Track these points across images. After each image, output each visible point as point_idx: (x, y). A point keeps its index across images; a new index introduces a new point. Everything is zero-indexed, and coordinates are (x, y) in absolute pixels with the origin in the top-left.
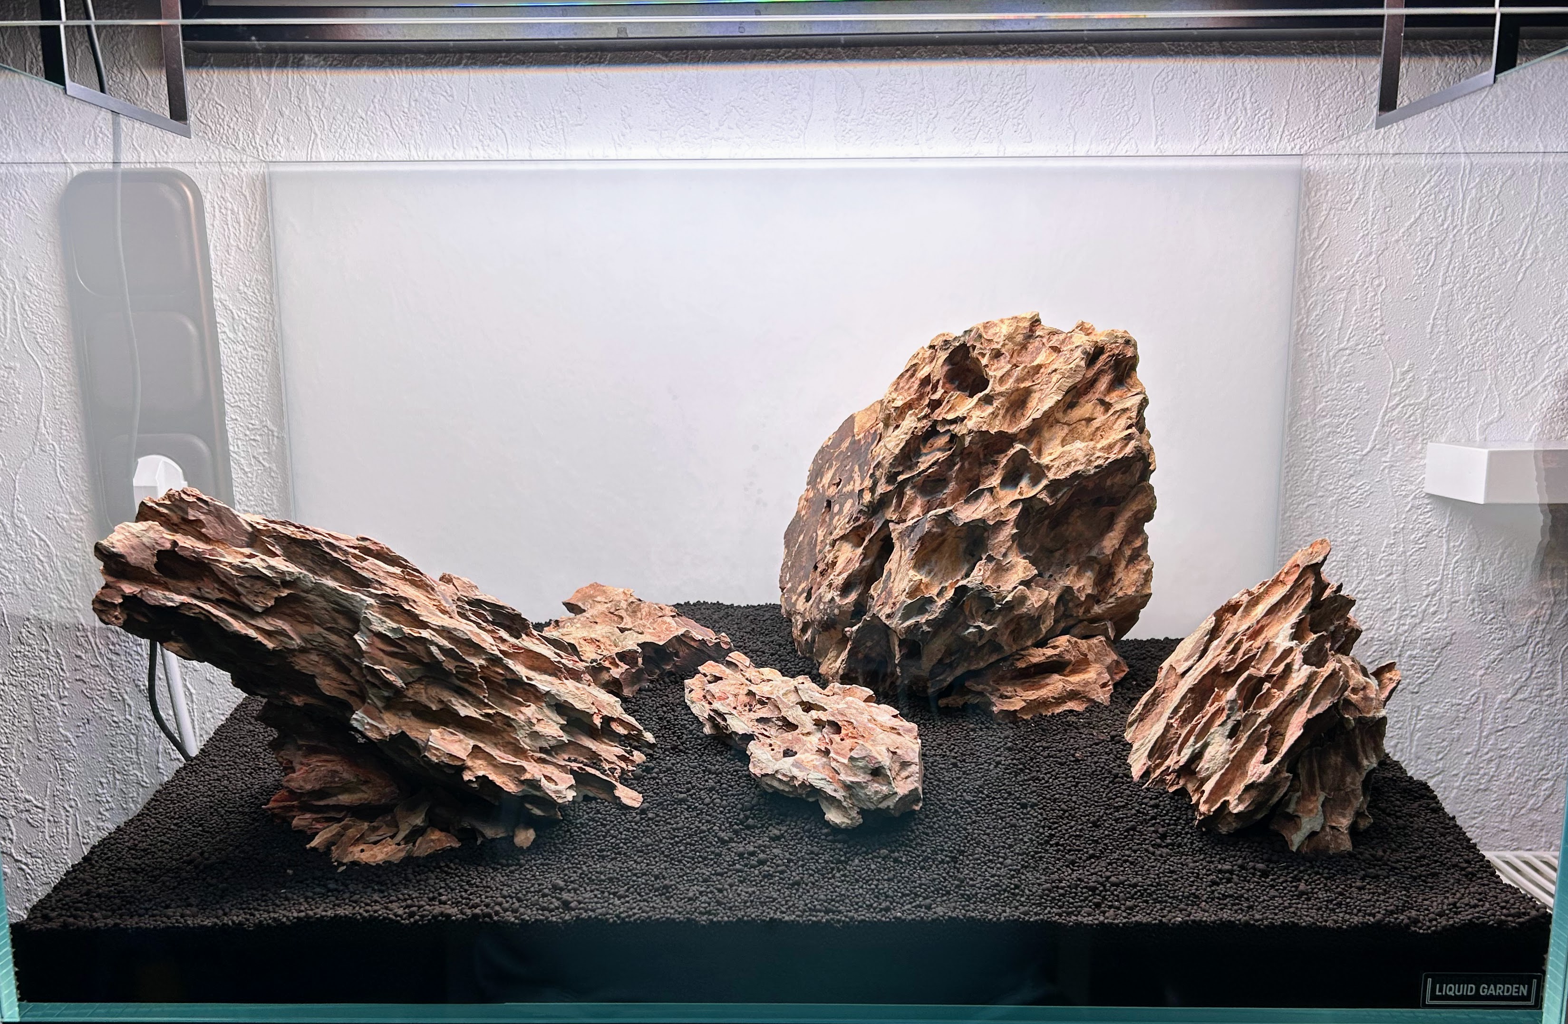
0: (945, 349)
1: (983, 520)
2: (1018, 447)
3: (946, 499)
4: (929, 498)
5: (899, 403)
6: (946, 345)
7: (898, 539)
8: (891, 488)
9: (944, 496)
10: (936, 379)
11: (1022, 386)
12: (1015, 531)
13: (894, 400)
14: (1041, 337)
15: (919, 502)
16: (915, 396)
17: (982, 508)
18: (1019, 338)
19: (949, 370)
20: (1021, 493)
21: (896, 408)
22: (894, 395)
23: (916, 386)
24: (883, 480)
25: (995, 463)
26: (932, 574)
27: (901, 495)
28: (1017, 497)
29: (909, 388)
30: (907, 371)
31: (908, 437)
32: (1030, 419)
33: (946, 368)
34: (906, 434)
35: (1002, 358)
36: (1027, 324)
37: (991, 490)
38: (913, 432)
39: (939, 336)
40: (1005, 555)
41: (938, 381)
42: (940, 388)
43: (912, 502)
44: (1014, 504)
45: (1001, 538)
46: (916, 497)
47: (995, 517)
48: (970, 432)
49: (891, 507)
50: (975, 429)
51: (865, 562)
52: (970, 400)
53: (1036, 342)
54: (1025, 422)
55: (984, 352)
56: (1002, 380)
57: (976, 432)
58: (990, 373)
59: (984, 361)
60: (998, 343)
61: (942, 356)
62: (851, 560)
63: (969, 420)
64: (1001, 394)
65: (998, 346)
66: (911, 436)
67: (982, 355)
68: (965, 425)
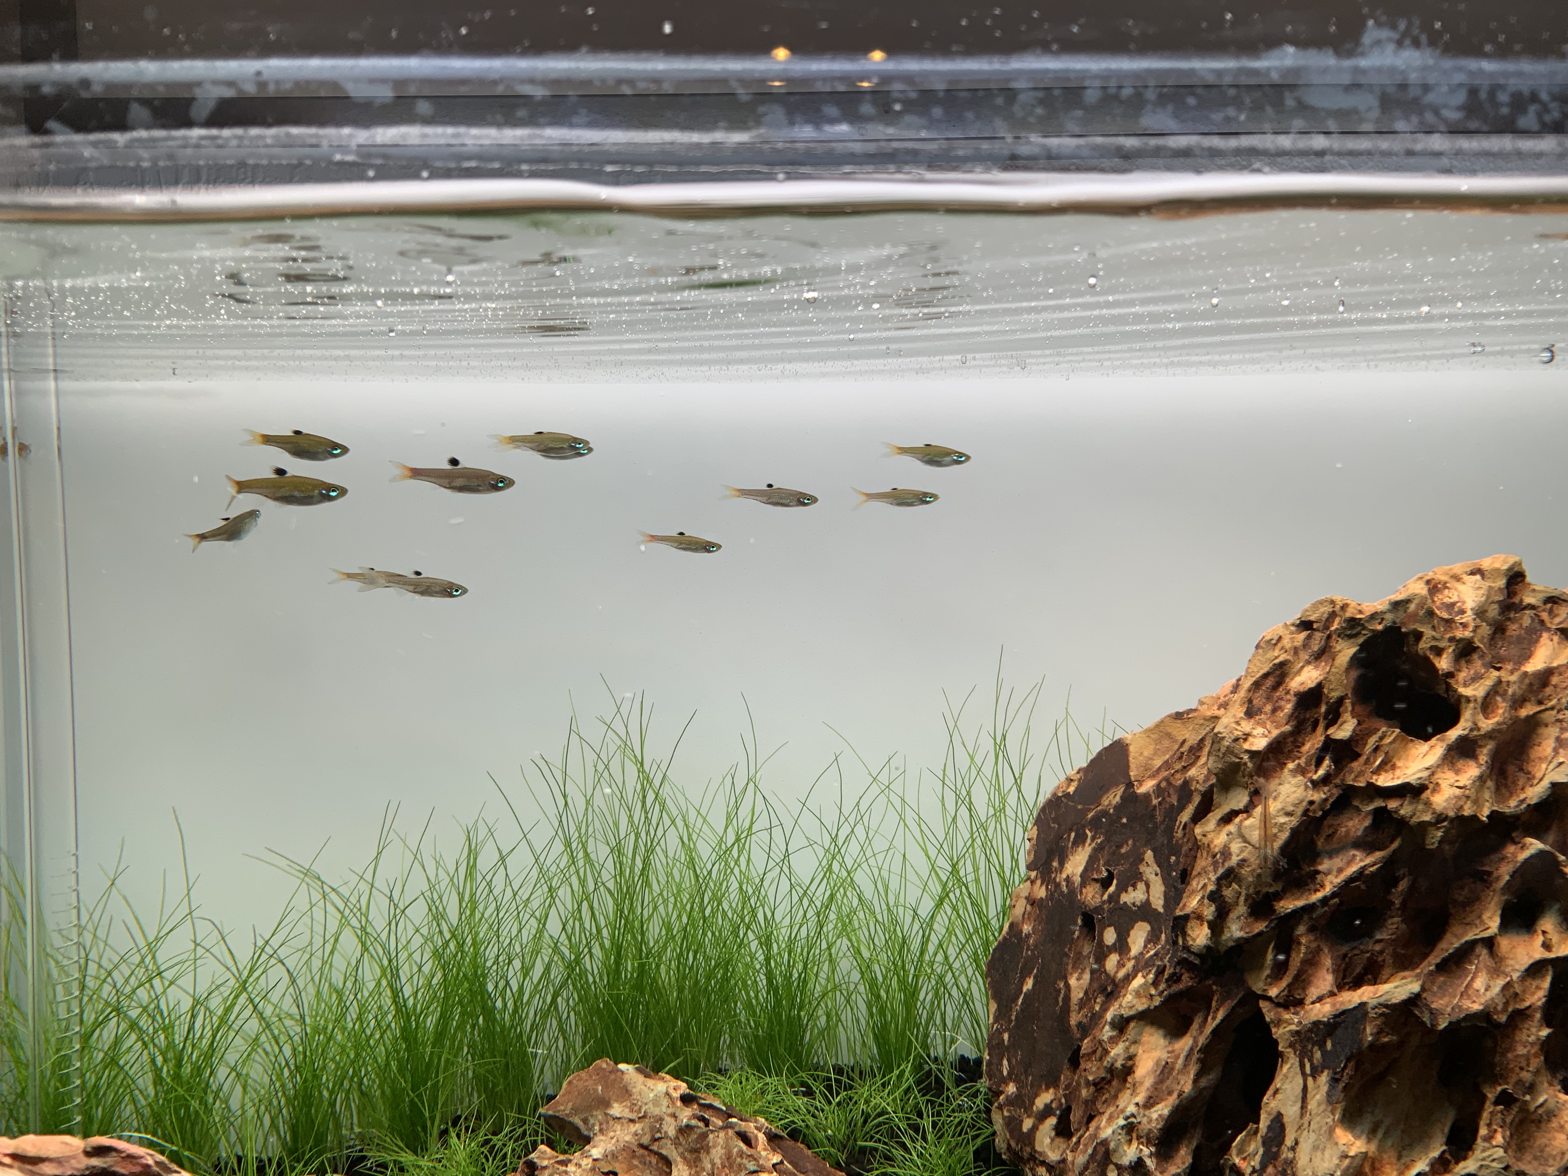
0: (1350, 637)
1: (1485, 1015)
2: (1534, 845)
3: (1381, 952)
4: (1345, 949)
5: (1259, 743)
6: (1352, 627)
7: (1291, 1045)
8: (1260, 926)
9: (1378, 947)
10: (1335, 695)
11: (1524, 713)
12: (1545, 1032)
13: (1247, 736)
14: (1532, 607)
15: (1327, 962)
16: (1288, 728)
17: (1479, 983)
18: (1493, 612)
19: (1360, 677)
20: (1547, 946)
21: (1253, 754)
22: (1246, 726)
23: (1288, 707)
24: (1242, 909)
25: (1485, 879)
26: (1380, 1134)
27: (1286, 944)
28: (1539, 954)
29: (1274, 711)
30: (1266, 676)
31: (1294, 821)
32: (1546, 783)
33: (1354, 674)
34: (1289, 814)
35: (1475, 656)
36: (1502, 583)
37: (1490, 943)
38: (1306, 812)
39: (1321, 602)
40: (1531, 1089)
41: (1341, 701)
42: (1347, 716)
43: (1311, 962)
44: (1535, 970)
45: (1521, 1051)
46: (1319, 950)
47: (1506, 1004)
48: (1440, 818)
49: (1261, 967)
50: (1451, 814)
51: (1203, 1082)
52: (1422, 747)
53: (1526, 619)
54: (1534, 793)
55: (1441, 645)
56: (1486, 705)
57: (1452, 820)
58: (1462, 690)
59: (1443, 664)
60: (1465, 626)
61: (1346, 651)
62: (1165, 1071)
63: (1434, 791)
64: (1490, 735)
65: (1467, 634)
66: (1301, 823)
67: (1439, 652)
68: (1428, 804)
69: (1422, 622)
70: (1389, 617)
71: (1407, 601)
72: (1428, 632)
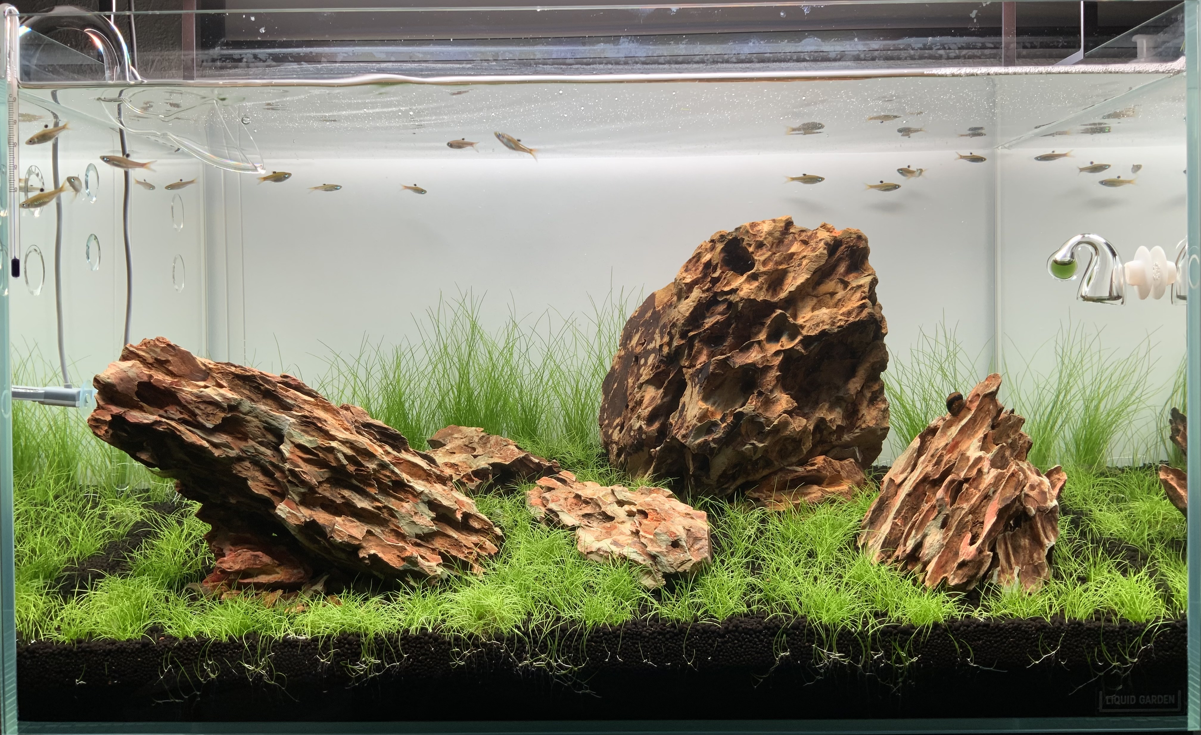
0: (722, 242)
1: (754, 365)
2: (779, 311)
3: (725, 350)
4: (712, 349)
5: (688, 280)
6: (722, 238)
7: (690, 379)
8: (683, 342)
9: (724, 348)
10: (715, 262)
11: (780, 268)
12: (778, 373)
13: (684, 278)
14: (794, 233)
15: (705, 352)
16: (700, 276)
17: (753, 355)
18: (777, 235)
19: (725, 256)
20: (782, 346)
21: (686, 284)
22: (684, 275)
23: (701, 268)
24: (677, 336)
25: (762, 323)
26: (716, 405)
27: (691, 347)
28: (779, 349)
29: (696, 270)
30: (694, 258)
31: (695, 304)
32: (787, 292)
33: (722, 255)
34: (693, 302)
35: (764, 248)
36: (783, 224)
37: (759, 343)
38: (699, 301)
39: (717, 233)
40: (771, 391)
41: (717, 265)
42: (718, 269)
43: (699, 352)
44: (777, 353)
45: (768, 379)
46: (702, 348)
47: (763, 362)
48: (742, 299)
49: (683, 357)
50: (745, 297)
51: (665, 400)
52: (741, 277)
53: (790, 237)
54: (783, 295)
55: (751, 243)
56: (764, 263)
57: (746, 300)
58: (756, 258)
59: (751, 249)
60: (761, 237)
61: (720, 247)
62: (654, 398)
63: (741, 291)
64: (764, 273)
65: (761, 239)
66: (698, 304)
67: (750, 245)
68: (738, 295)
69: (744, 235)
70: (734, 234)
71: (740, 228)
72: (746, 238)
